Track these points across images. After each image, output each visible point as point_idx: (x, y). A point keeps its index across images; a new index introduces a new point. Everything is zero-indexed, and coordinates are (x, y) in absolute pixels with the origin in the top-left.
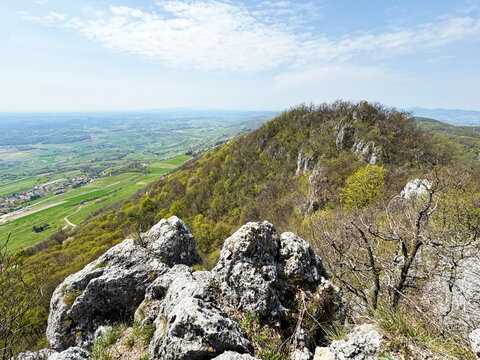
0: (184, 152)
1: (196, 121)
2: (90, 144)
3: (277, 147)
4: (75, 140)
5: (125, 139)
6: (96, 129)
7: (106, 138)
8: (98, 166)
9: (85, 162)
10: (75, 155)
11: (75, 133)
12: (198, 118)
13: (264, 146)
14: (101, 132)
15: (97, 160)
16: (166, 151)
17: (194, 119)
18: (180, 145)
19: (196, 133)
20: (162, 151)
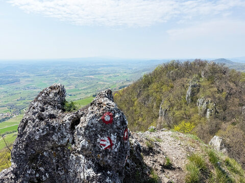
0: (92, 94)
1: (105, 68)
2: (18, 86)
3: (148, 96)
4: (9, 83)
5: (46, 82)
6: (25, 74)
7: (32, 81)
8: (22, 104)
9: (12, 100)
10: (6, 94)
11: (9, 77)
12: (107, 66)
13: (139, 95)
14: (28, 77)
15: (22, 99)
16: (78, 92)
17: (104, 66)
18: (90, 88)
19: (104, 78)
20: (74, 93)
